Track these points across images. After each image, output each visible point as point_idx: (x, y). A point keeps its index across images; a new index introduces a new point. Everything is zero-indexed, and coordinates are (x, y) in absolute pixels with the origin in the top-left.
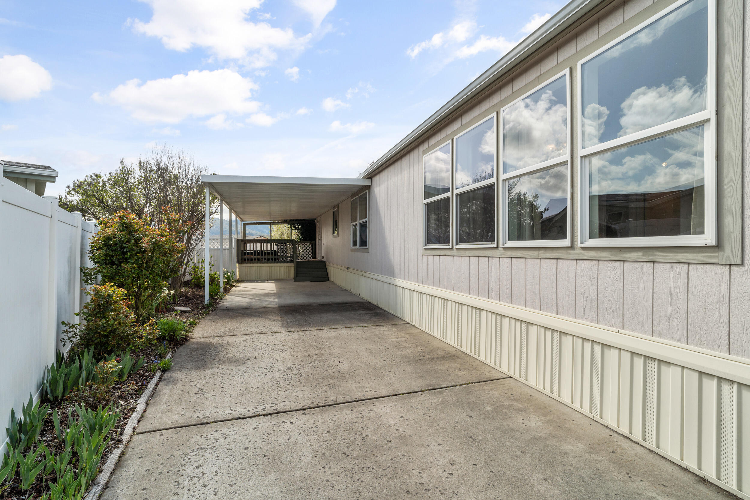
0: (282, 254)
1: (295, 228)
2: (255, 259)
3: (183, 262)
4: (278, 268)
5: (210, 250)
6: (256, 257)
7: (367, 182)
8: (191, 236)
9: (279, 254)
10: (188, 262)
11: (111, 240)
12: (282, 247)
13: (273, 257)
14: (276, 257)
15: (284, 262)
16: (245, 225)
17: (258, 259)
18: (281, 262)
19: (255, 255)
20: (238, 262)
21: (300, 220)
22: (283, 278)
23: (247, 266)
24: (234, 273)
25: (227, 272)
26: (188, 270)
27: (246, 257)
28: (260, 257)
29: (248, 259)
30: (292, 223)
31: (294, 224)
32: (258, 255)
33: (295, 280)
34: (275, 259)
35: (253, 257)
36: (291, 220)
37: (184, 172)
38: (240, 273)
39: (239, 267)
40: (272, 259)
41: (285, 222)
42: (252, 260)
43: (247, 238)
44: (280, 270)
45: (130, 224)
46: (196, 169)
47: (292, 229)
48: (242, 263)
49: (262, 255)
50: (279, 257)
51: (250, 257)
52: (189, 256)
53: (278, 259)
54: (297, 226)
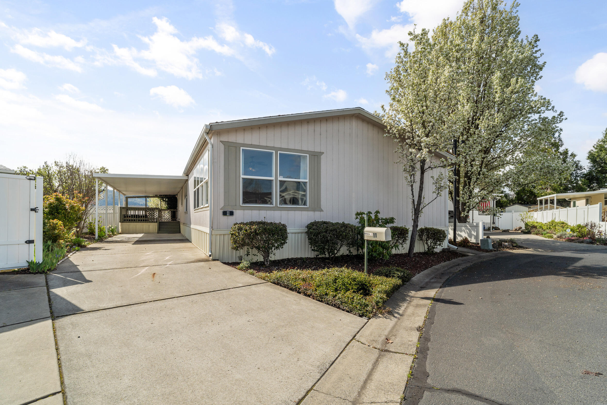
0: (151, 217)
1: (163, 201)
2: (132, 220)
3: (83, 219)
4: (148, 226)
5: (99, 214)
6: (133, 219)
7: (186, 178)
8: (88, 204)
9: (149, 217)
10: (85, 219)
11: (52, 204)
12: (151, 212)
13: (145, 219)
14: (147, 219)
15: (152, 222)
16: (127, 198)
17: (134, 220)
18: (150, 222)
19: (132, 217)
20: (120, 222)
21: (167, 195)
22: (151, 231)
23: (126, 224)
24: (117, 228)
25: (112, 227)
26: (85, 225)
27: (126, 219)
28: (135, 219)
29: (127, 220)
30: (162, 197)
31: (163, 198)
32: (134, 217)
33: (158, 233)
34: (146, 220)
35: (130, 218)
36: (160, 195)
37: (83, 169)
38: (121, 229)
39: (121, 225)
40: (144, 220)
41: (156, 196)
42: (130, 220)
43: (129, 206)
44: (149, 227)
45: (60, 198)
46: (91, 167)
47: (161, 201)
48: (123, 222)
49: (137, 217)
50: (148, 219)
51: (128, 218)
52: (86, 216)
53: (148, 220)
54: (164, 199)
